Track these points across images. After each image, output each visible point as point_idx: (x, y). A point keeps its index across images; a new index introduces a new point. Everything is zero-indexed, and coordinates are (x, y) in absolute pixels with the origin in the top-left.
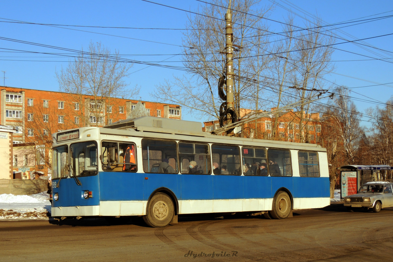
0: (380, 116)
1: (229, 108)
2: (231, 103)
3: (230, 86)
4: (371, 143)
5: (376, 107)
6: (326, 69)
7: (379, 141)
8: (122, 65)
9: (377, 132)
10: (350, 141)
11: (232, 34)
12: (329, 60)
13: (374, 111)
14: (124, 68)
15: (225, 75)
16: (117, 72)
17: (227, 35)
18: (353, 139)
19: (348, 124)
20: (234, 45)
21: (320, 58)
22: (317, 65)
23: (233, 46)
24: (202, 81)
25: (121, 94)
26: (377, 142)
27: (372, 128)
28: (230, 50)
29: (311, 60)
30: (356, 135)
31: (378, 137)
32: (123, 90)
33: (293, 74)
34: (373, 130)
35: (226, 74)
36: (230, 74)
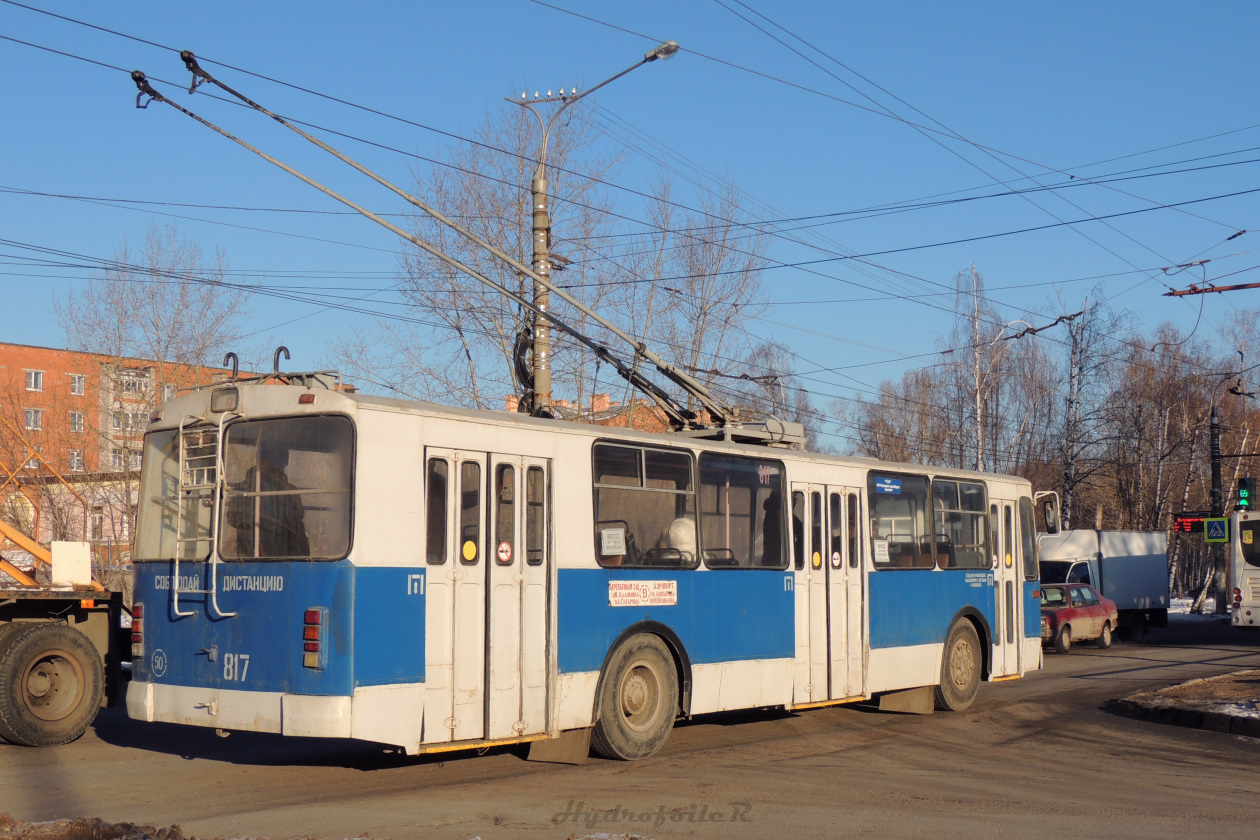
1: (541, 408)
2: (544, 394)
3: (543, 355)
11: (548, 230)
15: (531, 328)
17: (536, 232)
20: (552, 256)
23: (549, 259)
28: (542, 267)
35: (533, 326)
36: (542, 326)
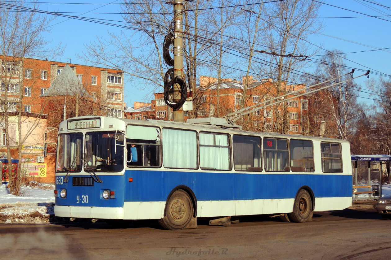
0: (384, 90)
1: (177, 77)
2: (179, 70)
3: (179, 47)
4: (373, 124)
5: (380, 79)
6: (311, 28)
7: (383, 122)
8: (41, 16)
9: (380, 110)
10: (345, 122)
12: (316, 15)
13: (377, 83)
14: (44, 21)
16: (35, 25)
18: (348, 120)
19: (343, 99)
21: (303, 14)
22: (299, 22)
24: (146, 39)
25: (40, 55)
26: (380, 124)
27: (373, 105)
29: (291, 15)
30: (352, 114)
31: (382, 117)
32: (42, 50)
33: (268, 32)
34: (374, 108)
35: (174, 32)
36: (179, 32)
